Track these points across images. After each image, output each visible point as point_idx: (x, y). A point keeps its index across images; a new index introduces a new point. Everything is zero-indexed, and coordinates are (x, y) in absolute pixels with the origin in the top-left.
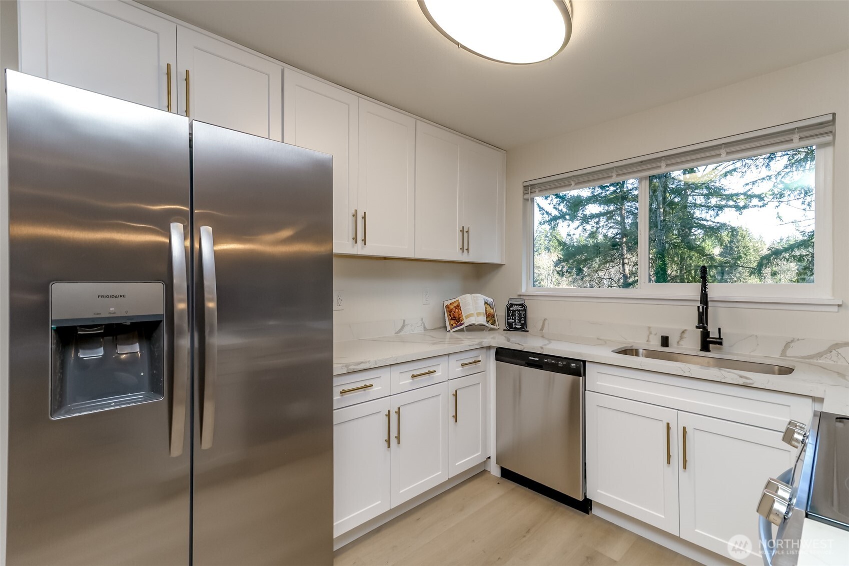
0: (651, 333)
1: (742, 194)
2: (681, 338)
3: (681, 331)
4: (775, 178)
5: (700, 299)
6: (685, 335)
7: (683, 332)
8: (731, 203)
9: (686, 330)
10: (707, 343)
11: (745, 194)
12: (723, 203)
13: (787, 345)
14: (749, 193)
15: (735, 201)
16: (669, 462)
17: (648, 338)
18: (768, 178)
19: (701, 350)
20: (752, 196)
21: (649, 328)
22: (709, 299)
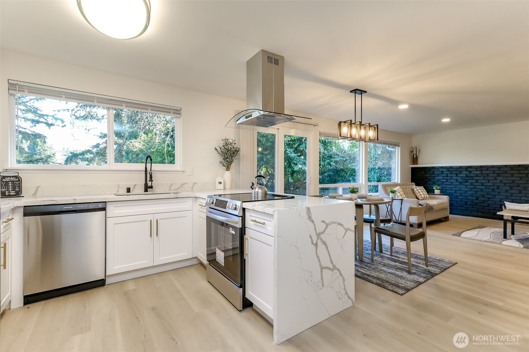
0: (119, 188)
1: (51, 116)
2: (134, 188)
3: (134, 185)
4: (71, 111)
5: (145, 170)
6: (136, 187)
7: (135, 185)
8: (42, 120)
9: (136, 184)
10: (147, 188)
11: (53, 116)
12: (37, 118)
13: (171, 186)
14: (55, 116)
15: (46, 120)
16: (151, 236)
17: (118, 190)
18: (67, 110)
19: (144, 192)
20: (56, 119)
21: (119, 185)
22: (147, 170)
